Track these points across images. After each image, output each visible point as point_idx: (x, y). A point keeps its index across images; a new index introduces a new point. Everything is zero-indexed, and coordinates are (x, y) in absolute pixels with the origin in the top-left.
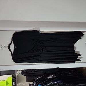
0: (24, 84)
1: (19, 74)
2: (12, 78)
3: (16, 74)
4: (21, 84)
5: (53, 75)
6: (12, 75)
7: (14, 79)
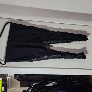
0: (16, 90)
3: (8, 78)
4: (13, 90)
6: (2, 78)
7: (4, 83)
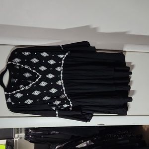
1: (21, 138)
2: (5, 147)
3: (15, 140)
5: (88, 142)
6: (5, 140)
7: (10, 148)
